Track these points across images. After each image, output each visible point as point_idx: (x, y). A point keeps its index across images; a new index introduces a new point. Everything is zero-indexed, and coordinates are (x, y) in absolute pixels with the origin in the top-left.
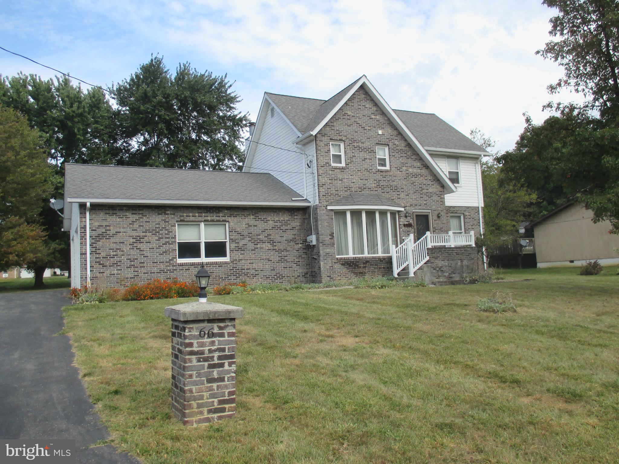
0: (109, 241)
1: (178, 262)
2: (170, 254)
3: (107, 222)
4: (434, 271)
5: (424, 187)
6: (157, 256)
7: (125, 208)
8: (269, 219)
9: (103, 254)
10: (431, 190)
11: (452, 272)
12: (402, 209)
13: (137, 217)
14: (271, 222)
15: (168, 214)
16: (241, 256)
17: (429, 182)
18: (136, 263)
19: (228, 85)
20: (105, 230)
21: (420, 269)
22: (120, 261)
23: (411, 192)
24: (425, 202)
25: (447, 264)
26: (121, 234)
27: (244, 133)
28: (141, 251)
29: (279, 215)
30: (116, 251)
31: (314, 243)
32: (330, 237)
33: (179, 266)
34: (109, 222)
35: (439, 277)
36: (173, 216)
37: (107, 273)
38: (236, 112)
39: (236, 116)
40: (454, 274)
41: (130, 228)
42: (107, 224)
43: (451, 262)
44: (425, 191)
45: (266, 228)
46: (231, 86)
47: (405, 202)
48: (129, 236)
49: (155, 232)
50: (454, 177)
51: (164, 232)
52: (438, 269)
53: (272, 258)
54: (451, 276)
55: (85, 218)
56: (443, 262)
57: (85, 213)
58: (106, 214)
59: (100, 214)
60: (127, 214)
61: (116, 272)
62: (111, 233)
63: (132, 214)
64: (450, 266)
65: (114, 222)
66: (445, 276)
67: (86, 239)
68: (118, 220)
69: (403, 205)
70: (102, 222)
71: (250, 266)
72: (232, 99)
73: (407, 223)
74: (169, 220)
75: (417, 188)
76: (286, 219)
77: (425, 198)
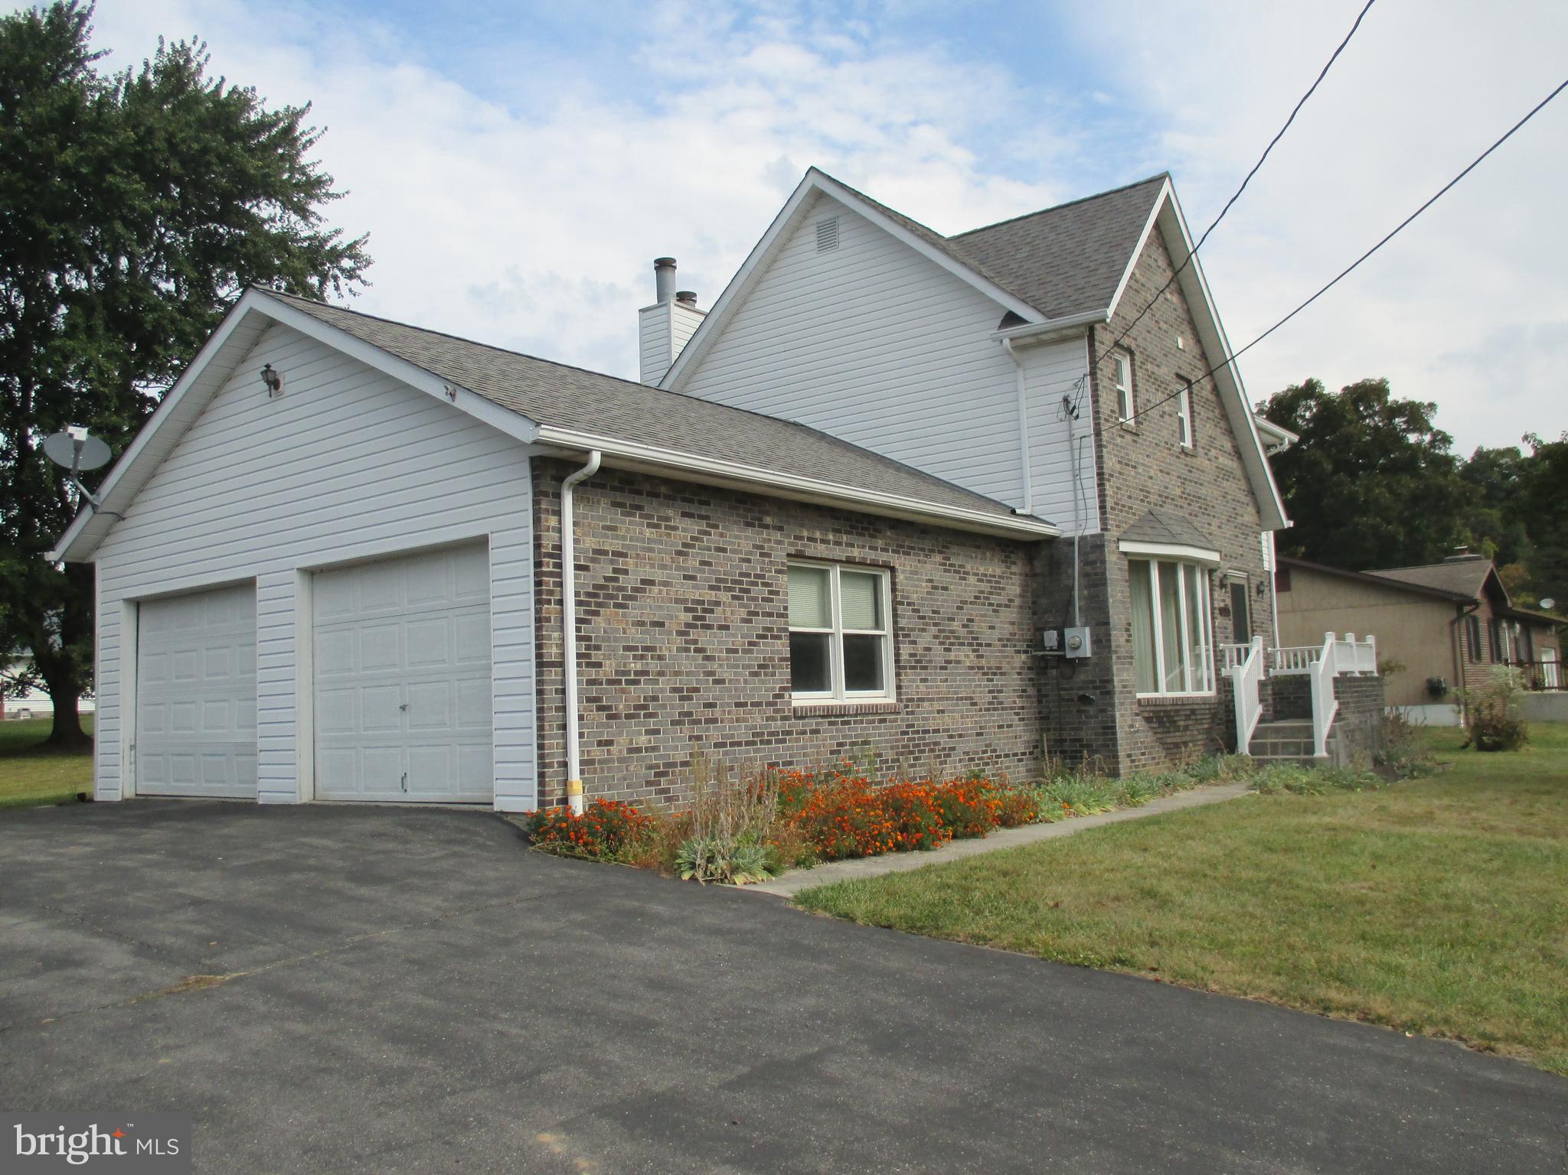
0: (624, 615)
1: (795, 704)
2: (773, 674)
3: (617, 537)
5: (1238, 509)
6: (746, 682)
7: (663, 489)
8: (968, 567)
9: (609, 668)
10: (1246, 518)
13: (692, 527)
15: (767, 527)
16: (922, 688)
17: (1244, 498)
18: (694, 706)
19: (304, 139)
20: (615, 571)
22: (655, 698)
23: (1224, 519)
24: (1241, 551)
26: (656, 589)
27: (341, 296)
28: (707, 658)
29: (986, 559)
30: (642, 657)
31: (1087, 651)
32: (1126, 636)
33: (797, 718)
34: (624, 538)
36: (778, 535)
37: (621, 744)
38: (324, 230)
39: (325, 240)
41: (678, 569)
42: (617, 545)
44: (1239, 519)
45: (964, 596)
46: (311, 142)
48: (677, 601)
49: (739, 588)
51: (760, 591)
55: (559, 513)
57: (558, 496)
58: (615, 504)
59: (599, 502)
60: (670, 513)
61: (643, 740)
62: (629, 581)
63: (684, 515)
65: (637, 540)
67: (561, 602)
68: (648, 532)
70: (606, 536)
71: (940, 722)
72: (313, 186)
73: (1223, 605)
74: (771, 548)
75: (1230, 509)
76: (998, 571)
77: (1241, 538)
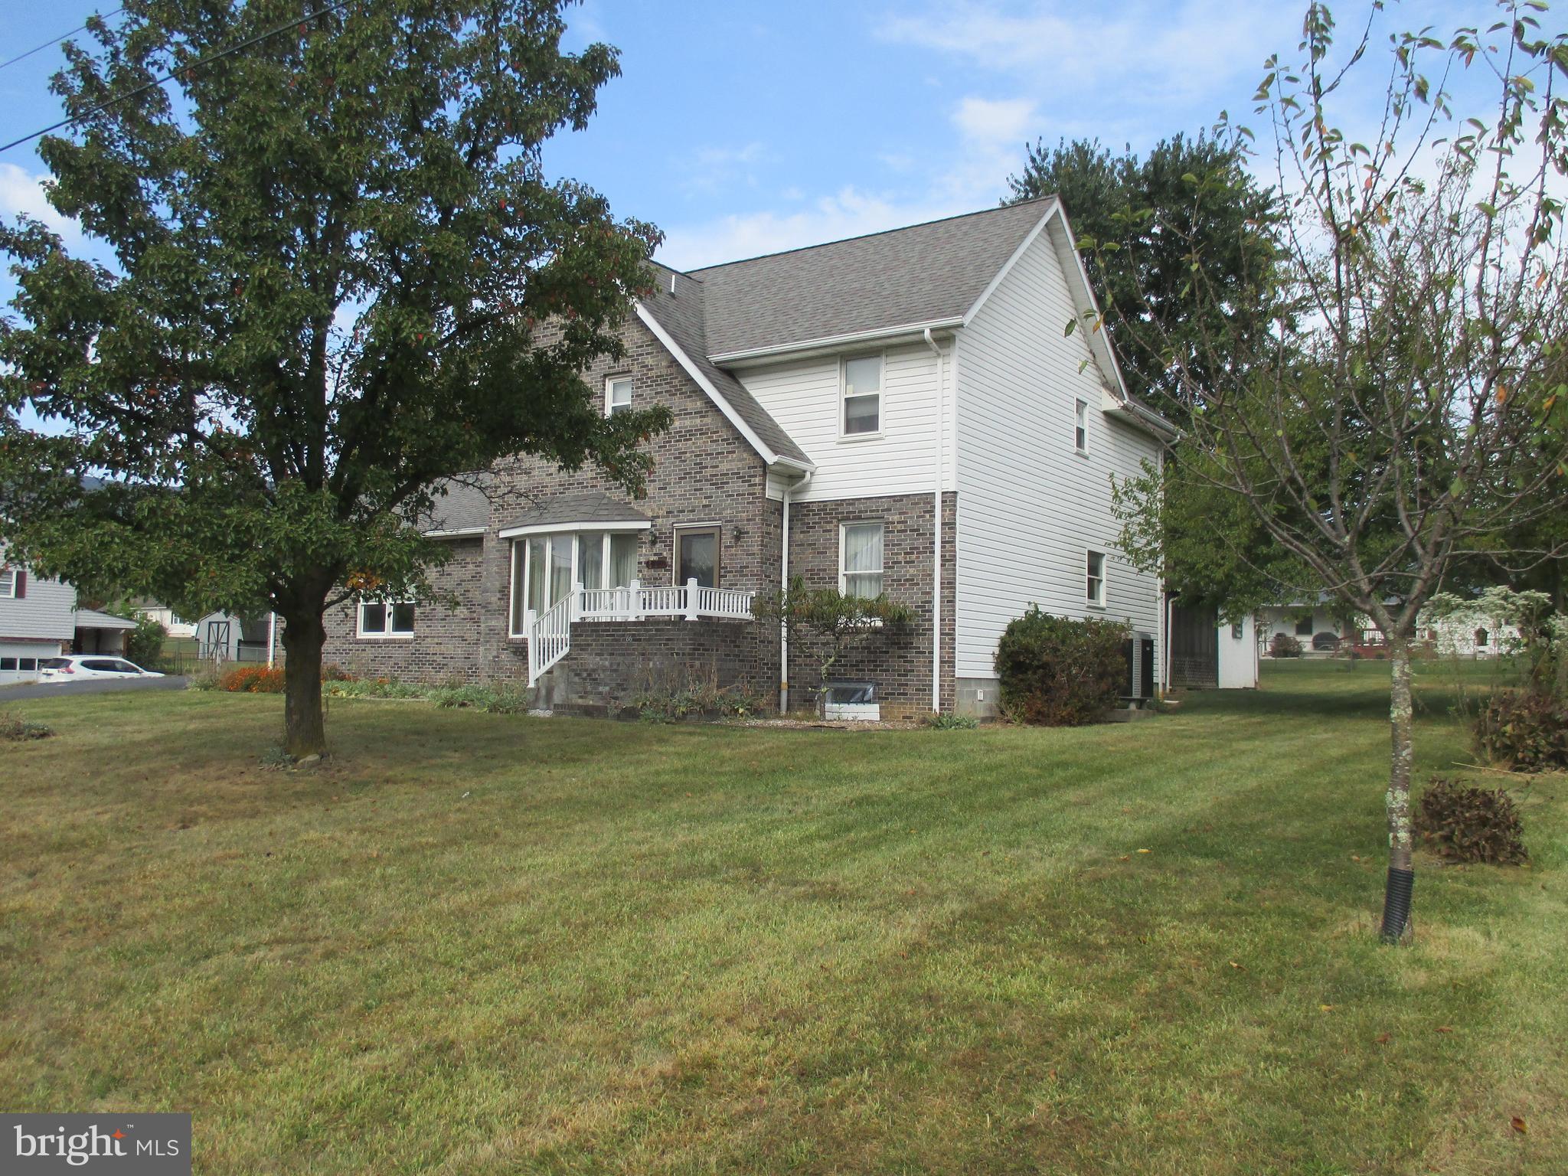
1: (357, 637)
2: (347, 624)
4: (576, 679)
5: (708, 462)
6: (334, 627)
10: (724, 467)
11: (619, 685)
12: (647, 525)
14: (471, 566)
16: (427, 630)
17: (723, 447)
21: (550, 672)
23: (673, 479)
24: (705, 502)
25: (607, 663)
32: (499, 595)
35: (585, 694)
40: (624, 690)
43: (620, 659)
44: (709, 471)
45: (464, 577)
47: (654, 506)
50: (860, 411)
52: (585, 675)
53: (467, 636)
54: (616, 694)
56: (598, 659)
64: (616, 671)
66: (600, 693)
69: (650, 514)
71: (437, 649)
73: (656, 558)
75: (689, 466)
77: (708, 489)
